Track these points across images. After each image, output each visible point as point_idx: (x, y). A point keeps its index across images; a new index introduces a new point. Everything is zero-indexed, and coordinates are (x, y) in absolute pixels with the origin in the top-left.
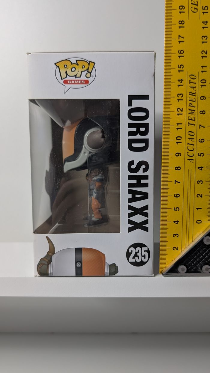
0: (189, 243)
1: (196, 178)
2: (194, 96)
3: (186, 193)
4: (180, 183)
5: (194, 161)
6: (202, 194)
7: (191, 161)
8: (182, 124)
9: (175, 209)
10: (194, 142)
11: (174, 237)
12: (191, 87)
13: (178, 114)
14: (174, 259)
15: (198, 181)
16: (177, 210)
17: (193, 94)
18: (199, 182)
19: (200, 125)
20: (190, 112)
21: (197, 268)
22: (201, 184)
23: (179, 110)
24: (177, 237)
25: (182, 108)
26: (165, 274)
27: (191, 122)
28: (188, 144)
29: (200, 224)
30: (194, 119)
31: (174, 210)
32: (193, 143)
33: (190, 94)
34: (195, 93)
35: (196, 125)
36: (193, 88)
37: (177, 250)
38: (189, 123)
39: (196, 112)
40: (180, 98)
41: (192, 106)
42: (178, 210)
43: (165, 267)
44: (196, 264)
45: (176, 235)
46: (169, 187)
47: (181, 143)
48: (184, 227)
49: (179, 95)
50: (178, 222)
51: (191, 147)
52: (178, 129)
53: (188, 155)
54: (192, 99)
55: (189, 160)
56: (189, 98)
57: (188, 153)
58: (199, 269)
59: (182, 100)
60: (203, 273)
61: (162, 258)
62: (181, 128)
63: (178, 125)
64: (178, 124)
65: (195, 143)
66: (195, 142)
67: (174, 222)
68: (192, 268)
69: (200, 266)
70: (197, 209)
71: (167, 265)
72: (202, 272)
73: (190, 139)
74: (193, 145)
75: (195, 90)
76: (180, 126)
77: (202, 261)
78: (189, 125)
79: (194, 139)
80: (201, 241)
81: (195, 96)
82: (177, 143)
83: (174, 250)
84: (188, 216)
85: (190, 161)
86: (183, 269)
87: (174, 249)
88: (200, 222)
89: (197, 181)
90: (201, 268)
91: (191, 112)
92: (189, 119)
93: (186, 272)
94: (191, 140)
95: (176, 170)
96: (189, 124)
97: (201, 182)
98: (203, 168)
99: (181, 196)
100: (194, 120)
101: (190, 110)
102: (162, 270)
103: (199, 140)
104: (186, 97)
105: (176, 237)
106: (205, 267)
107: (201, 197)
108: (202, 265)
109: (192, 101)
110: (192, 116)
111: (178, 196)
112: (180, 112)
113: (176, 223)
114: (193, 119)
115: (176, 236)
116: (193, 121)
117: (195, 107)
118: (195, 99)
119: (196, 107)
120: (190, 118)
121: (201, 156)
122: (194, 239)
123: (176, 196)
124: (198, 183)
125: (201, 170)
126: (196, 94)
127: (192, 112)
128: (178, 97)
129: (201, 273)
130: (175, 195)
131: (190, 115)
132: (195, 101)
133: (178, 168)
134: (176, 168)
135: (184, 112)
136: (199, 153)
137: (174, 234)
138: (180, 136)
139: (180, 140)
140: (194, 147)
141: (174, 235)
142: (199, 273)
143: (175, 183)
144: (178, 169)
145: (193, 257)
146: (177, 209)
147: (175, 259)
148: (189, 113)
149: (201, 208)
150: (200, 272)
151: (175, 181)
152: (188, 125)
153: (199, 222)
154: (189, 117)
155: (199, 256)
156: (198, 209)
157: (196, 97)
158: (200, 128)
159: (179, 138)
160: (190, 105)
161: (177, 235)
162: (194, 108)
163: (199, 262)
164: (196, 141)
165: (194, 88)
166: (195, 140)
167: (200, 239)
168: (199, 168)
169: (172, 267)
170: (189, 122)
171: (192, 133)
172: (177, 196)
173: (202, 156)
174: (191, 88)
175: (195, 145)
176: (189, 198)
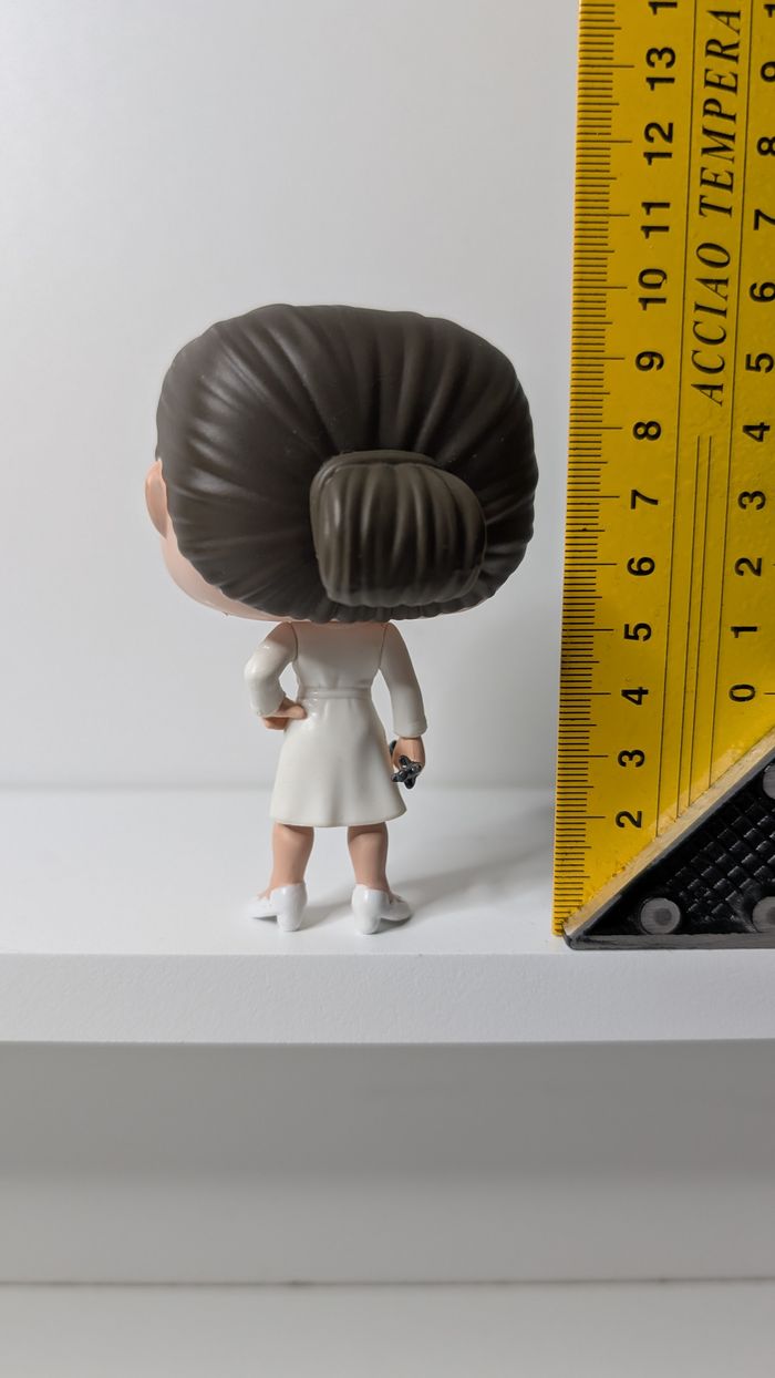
0: (695, 795)
1: (735, 479)
2: (732, 63)
3: (683, 552)
4: (655, 502)
5: (725, 395)
6: (760, 560)
7: (711, 396)
8: (667, 205)
9: (631, 633)
10: (726, 298)
11: (623, 764)
12: (716, 14)
13: (650, 156)
14: (624, 868)
15: (745, 494)
16: (641, 638)
17: (724, 51)
18: (746, 500)
19: (758, 213)
20: (710, 142)
21: (728, 909)
22: (760, 506)
23: (653, 132)
24: (639, 764)
25: (671, 126)
26: (579, 939)
27: (715, 196)
28: (698, 307)
29: (746, 702)
30: (729, 183)
31: (627, 636)
32: (719, 304)
33: (709, 52)
34: (736, 46)
35: (736, 213)
36: (725, 19)
37: (638, 824)
38: (703, 201)
39: (737, 147)
40: (660, 70)
41: (720, 115)
42: (647, 638)
43: (577, 904)
44: (726, 890)
45: (631, 756)
46: (602, 522)
47: (663, 300)
48: (674, 717)
49: (654, 57)
50: (646, 692)
51: (712, 324)
52: (647, 230)
53: (695, 363)
54: (720, 77)
55: (702, 387)
56: (707, 71)
57: (695, 352)
58: (735, 914)
59: (671, 80)
60: (759, 932)
61: (565, 862)
62: (666, 229)
63: (648, 212)
64: (648, 206)
65: (731, 305)
66: (733, 300)
67: (626, 693)
68: (705, 909)
69: (741, 900)
70: (737, 630)
71: (589, 895)
72: (750, 928)
73: (706, 281)
74: (724, 313)
75: (738, 32)
76: (657, 216)
77: (753, 877)
78: (704, 210)
79: (725, 282)
80: (754, 786)
81: (735, 59)
82: (645, 301)
83: (622, 825)
84: (693, 664)
85: (708, 392)
86: (663, 917)
87: (624, 819)
88: (747, 693)
89: (739, 492)
90: (749, 907)
91: (716, 145)
92: (704, 182)
93: (679, 931)
94: (713, 286)
95: (641, 437)
96: (703, 205)
97: (758, 500)
98: (767, 428)
99: (662, 568)
100: (730, 187)
101: (707, 132)
102: (566, 919)
103: (754, 287)
104: (691, 66)
105: (631, 764)
106: (766, 906)
107: (758, 572)
108: (754, 894)
109: (719, 86)
110: (717, 165)
111: (645, 566)
112: (659, 144)
113: (636, 697)
114: (724, 179)
115: (631, 759)
116: (727, 192)
117: (733, 118)
118: (736, 76)
119: (741, 118)
120: (708, 176)
121: (758, 368)
122: (717, 773)
123: (634, 567)
124: (744, 506)
125: (760, 439)
126: (742, 52)
127: (720, 144)
128: (652, 64)
129: (746, 932)
130: (632, 561)
131: (709, 160)
132: (734, 89)
133: (647, 430)
134: (641, 431)
135: (678, 145)
136: (749, 357)
137: (625, 753)
138: (658, 268)
139: (658, 286)
140: (728, 323)
141: (625, 759)
142: (739, 932)
143: (633, 506)
144: (646, 434)
145: (713, 860)
146: (642, 632)
147: (628, 868)
148: (705, 151)
149: (754, 629)
150: (739, 929)
151: (635, 494)
152: (701, 213)
153: (743, 693)
154: (703, 169)
155: (737, 857)
156: (740, 633)
157: (740, 68)
158: (756, 226)
159: (651, 277)
160: (712, 108)
161: (637, 758)
162: (730, 122)
163: (735, 882)
164: (734, 295)
165: (732, 19)
166: (731, 290)
167: (748, 774)
168: (748, 429)
169: (612, 904)
170: (702, 197)
171: (720, 253)
172: (641, 567)
173: (763, 370)
174: (713, 17)
175: (731, 313)
176: (698, 579)
